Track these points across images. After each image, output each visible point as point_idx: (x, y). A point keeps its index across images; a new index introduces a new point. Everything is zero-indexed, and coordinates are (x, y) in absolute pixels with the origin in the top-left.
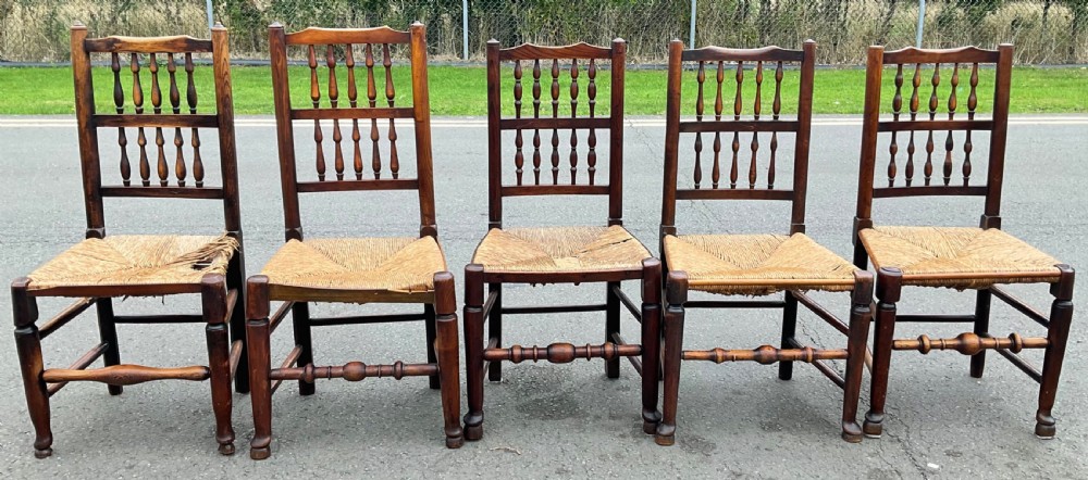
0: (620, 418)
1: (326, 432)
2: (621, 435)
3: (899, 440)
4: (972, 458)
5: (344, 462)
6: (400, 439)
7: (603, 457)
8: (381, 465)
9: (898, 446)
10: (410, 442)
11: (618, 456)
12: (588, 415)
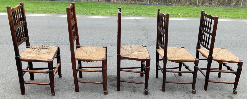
0: (131, 87)
1: (69, 89)
2: (131, 91)
3: (188, 93)
4: (203, 98)
5: (73, 96)
6: (85, 91)
7: (127, 96)
8: (81, 97)
9: (188, 95)
10: (87, 92)
11: (130, 96)
12: (124, 87)
